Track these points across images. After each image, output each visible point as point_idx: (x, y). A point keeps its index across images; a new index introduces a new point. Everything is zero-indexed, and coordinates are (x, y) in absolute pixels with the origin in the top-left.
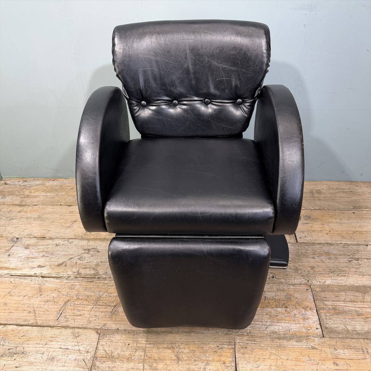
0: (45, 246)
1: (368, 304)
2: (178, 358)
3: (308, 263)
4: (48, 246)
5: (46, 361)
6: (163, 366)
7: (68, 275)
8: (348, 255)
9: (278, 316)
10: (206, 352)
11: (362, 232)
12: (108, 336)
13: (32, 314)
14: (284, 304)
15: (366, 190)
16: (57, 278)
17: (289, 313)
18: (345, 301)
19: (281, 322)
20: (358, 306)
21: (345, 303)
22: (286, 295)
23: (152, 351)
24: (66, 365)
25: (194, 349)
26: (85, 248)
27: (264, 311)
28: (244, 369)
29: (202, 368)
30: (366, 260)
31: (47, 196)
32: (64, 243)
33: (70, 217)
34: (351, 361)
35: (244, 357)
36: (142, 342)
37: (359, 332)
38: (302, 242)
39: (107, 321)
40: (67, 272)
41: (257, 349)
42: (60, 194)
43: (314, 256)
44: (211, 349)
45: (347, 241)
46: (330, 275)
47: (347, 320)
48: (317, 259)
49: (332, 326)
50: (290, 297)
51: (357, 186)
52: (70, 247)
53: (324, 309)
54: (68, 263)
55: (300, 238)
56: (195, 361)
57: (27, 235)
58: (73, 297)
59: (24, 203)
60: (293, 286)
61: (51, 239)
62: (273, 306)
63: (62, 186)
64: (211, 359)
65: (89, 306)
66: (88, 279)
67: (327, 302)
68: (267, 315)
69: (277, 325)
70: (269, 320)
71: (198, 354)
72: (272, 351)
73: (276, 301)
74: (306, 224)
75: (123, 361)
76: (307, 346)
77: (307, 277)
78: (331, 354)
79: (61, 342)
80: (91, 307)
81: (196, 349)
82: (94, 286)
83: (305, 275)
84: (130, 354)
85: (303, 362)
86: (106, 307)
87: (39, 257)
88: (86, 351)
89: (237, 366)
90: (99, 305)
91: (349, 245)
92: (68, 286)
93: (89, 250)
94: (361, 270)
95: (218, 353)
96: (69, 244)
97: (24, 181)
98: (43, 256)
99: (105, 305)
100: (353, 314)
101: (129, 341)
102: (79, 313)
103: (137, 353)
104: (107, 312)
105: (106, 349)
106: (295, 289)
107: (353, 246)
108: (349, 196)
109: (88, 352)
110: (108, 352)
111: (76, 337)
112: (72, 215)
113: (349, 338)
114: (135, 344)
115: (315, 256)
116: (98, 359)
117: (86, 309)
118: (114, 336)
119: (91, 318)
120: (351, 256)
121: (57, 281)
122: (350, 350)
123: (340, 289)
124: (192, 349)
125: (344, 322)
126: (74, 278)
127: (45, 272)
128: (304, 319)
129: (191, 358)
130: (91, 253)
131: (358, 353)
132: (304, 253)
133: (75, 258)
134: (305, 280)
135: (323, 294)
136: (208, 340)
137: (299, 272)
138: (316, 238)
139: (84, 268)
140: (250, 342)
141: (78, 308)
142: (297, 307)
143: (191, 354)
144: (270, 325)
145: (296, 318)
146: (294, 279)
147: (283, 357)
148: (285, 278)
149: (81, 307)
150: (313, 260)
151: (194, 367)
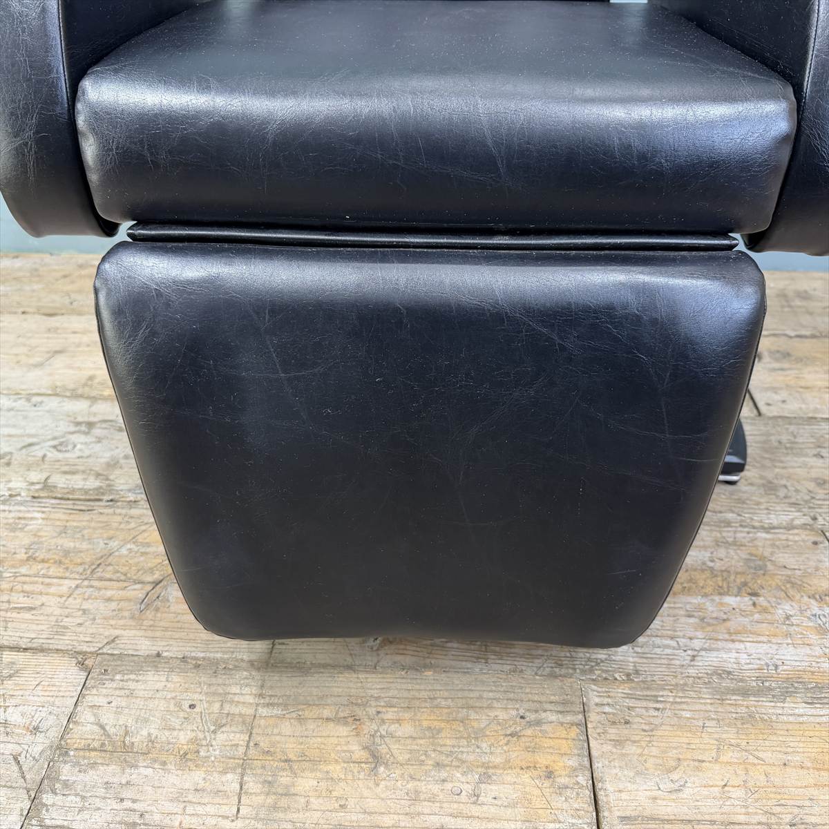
2: (374, 756)
3: (806, 470)
6: (315, 783)
7: (10, 489)
9: (728, 619)
10: (479, 735)
12: (118, 677)
14: (745, 584)
17: (765, 610)
19: (744, 639)
22: (748, 557)
23: (276, 731)
25: (436, 723)
26: (80, 419)
27: (677, 605)
28: (624, 796)
29: (464, 793)
32: (14, 404)
33: (45, 340)
35: (623, 755)
36: (241, 699)
38: (775, 414)
39: (124, 627)
40: (10, 481)
41: (668, 728)
42: (27, 288)
43: (820, 452)
44: (499, 724)
50: (761, 563)
52: (31, 414)
54: (18, 457)
55: (768, 404)
56: (438, 765)
58: (15, 553)
60: (768, 532)
62: (708, 590)
63: (36, 270)
64: (498, 760)
65: (67, 582)
66: (74, 504)
68: (690, 616)
69: (730, 650)
70: (699, 634)
71: (448, 742)
72: (724, 736)
73: (716, 576)
74: (780, 372)
75: (164, 763)
77: (810, 508)
80: (73, 584)
81: (443, 725)
82: (93, 524)
83: (802, 503)
84: (194, 741)
86: (125, 584)
88: (31, 728)
89: (599, 785)
90: (101, 579)
92: (5, 521)
93: (90, 425)
95: (523, 739)
96: (29, 408)
99: (123, 578)
101: (196, 696)
102: (24, 601)
103: (221, 737)
104: (129, 600)
105: (104, 720)
106: (773, 540)
109: (36, 729)
110: (111, 731)
112: (55, 335)
114: (217, 706)
115: (824, 450)
116: (72, 753)
117: (52, 590)
118: (140, 678)
119: (66, 619)
124: (425, 724)
126: (29, 499)
128: (823, 631)
129: (423, 758)
130: (97, 431)
132: (788, 443)
133: (43, 445)
134: (804, 515)
136: (485, 695)
137: (782, 493)
138: (819, 406)
139: (65, 473)
140: (638, 702)
141: (26, 587)
142: (791, 592)
143: (422, 742)
144: (705, 649)
145: (792, 629)
146: (765, 511)
147: (766, 755)
148: (736, 510)
149: (36, 583)
150: (819, 462)
151: (435, 788)
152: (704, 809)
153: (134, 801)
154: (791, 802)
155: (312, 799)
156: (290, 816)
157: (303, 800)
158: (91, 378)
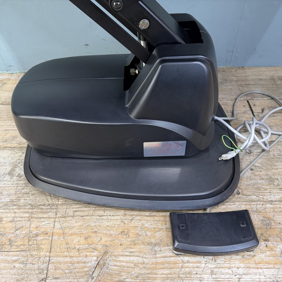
22: (263, 218)
69: (256, 274)
70: (242, 265)
106: (274, 208)
144: (245, 274)
146: (269, 194)
148: (256, 194)
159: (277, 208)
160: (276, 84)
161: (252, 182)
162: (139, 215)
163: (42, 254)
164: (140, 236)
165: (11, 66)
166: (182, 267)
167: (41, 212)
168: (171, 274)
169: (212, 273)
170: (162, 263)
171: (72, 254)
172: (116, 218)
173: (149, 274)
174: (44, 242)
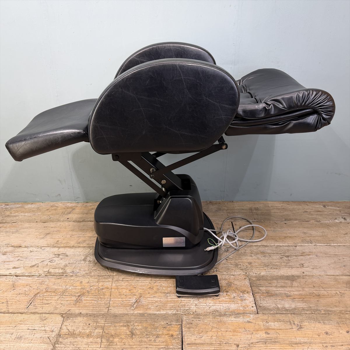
0: (20, 253)
1: (296, 288)
2: (132, 333)
3: (247, 260)
4: (23, 253)
5: (15, 339)
6: (118, 340)
7: (39, 273)
8: (280, 254)
9: (220, 298)
10: (157, 328)
11: (292, 237)
12: (71, 318)
13: (5, 304)
14: (225, 289)
15: (296, 207)
16: (29, 276)
17: (229, 296)
18: (277, 287)
19: (222, 303)
20: (287, 290)
21: (276, 288)
22: (227, 282)
23: (109, 329)
24: (32, 342)
25: (147, 326)
26: (56, 253)
28: (188, 339)
29: (152, 340)
30: (295, 257)
31: (25, 215)
32: (37, 250)
33: (44, 230)
34: (280, 330)
35: (190, 331)
36: (101, 322)
37: (287, 309)
39: (72, 307)
40: (39, 271)
42: (37, 214)
44: (162, 325)
45: (279, 244)
46: (265, 268)
47: (278, 300)
48: (254, 257)
49: (265, 305)
50: (230, 284)
51: (288, 204)
52: (42, 252)
53: (258, 293)
54: (40, 265)
56: (147, 335)
57: (5, 245)
58: (43, 290)
59: (4, 221)
60: (234, 276)
61: (26, 247)
63: (38, 208)
64: (160, 333)
65: (56, 297)
66: (56, 277)
67: (262, 288)
69: (219, 306)
70: (212, 302)
71: (149, 330)
72: (214, 326)
75: (83, 337)
76: (244, 321)
77: (246, 270)
78: (264, 326)
79: (30, 324)
80: (58, 297)
82: (62, 282)
83: (244, 269)
84: (90, 332)
85: (240, 332)
86: (71, 297)
87: (15, 261)
88: (51, 331)
89: (183, 337)
90: (65, 296)
91: (281, 246)
92: (39, 282)
93: (59, 255)
94: (290, 264)
95: (167, 328)
96: (42, 251)
97: (6, 205)
98: (18, 260)
99: (70, 295)
100: (282, 296)
101: (90, 322)
102: (46, 302)
103: (96, 331)
104: (73, 300)
105: (68, 328)
107: (284, 247)
108: (281, 212)
109: (53, 331)
110: (71, 331)
111: (43, 320)
112: (46, 229)
113: (279, 314)
114: (95, 324)
115: (253, 254)
116: (62, 336)
117: (53, 299)
118: (77, 318)
119: (57, 306)
120: (282, 254)
121: (30, 278)
122: (279, 323)
123: (272, 278)
124: (144, 326)
125: (275, 302)
126: (44, 276)
127: (19, 272)
128: (242, 300)
129: (143, 333)
130: (61, 257)
131: (286, 324)
132: (244, 253)
133: (46, 261)
134: (244, 272)
135: (258, 282)
137: (239, 267)
139: (53, 268)
140: (195, 319)
141: (46, 299)
142: (236, 291)
143: (143, 330)
144: (213, 306)
145: (235, 300)
146: (234, 272)
147: (223, 330)
148: (226, 271)
149: (49, 297)
150: (250, 258)
151: (146, 339)
152: (206, 341)
153: (77, 345)
154: (226, 339)
155: (117, 343)
156: (112, 347)
157: (115, 343)
158: (58, 241)
159: (236, 278)
160: (252, 213)
161: (226, 266)
162: (159, 280)
163: (106, 297)
164: (159, 289)
165: (79, 198)
166: (181, 303)
167: (104, 279)
168: (174, 305)
169: (196, 305)
170: (171, 301)
171: (122, 297)
172: (146, 281)
173: (163, 305)
174: (106, 292)
